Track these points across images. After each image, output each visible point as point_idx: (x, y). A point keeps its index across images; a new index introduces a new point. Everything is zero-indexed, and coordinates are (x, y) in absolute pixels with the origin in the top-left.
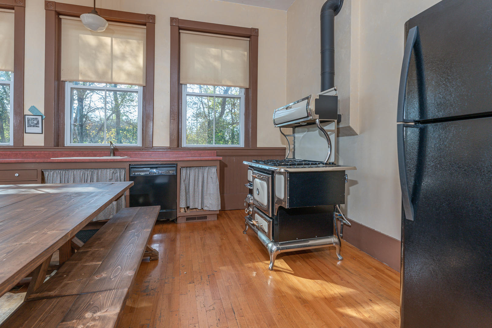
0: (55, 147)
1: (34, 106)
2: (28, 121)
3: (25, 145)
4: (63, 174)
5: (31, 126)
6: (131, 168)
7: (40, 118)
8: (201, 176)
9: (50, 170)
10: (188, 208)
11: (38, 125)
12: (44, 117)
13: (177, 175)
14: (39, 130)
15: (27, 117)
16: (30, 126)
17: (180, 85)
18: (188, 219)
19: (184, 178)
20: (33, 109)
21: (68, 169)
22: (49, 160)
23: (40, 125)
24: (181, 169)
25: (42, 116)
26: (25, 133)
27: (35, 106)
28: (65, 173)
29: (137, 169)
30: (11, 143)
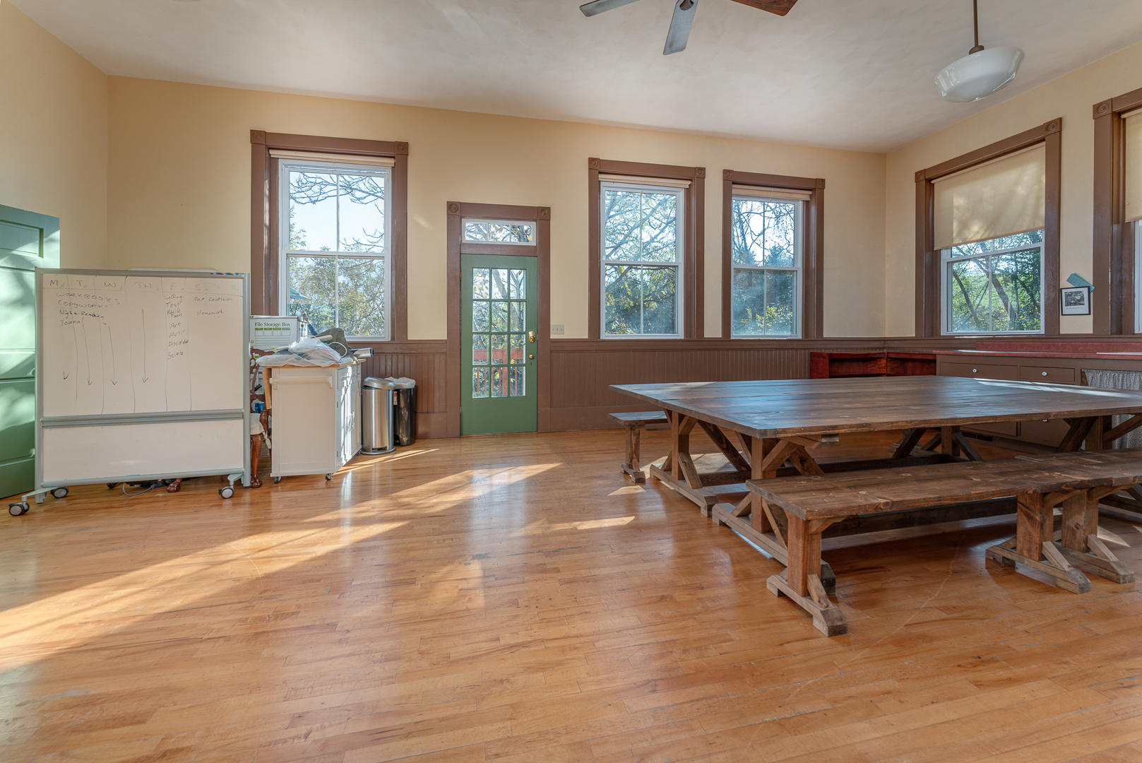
0: (1114, 334)
1: (1075, 274)
2: (1067, 296)
3: (1060, 332)
4: (1118, 379)
5: (1071, 304)
7: (1085, 291)
9: (1094, 371)
11: (1082, 302)
12: (1092, 288)
14: (1083, 309)
15: (1064, 291)
16: (1068, 304)
20: (1074, 278)
21: (1129, 371)
22: (1093, 356)
23: (1086, 303)
25: (1089, 287)
26: (1062, 315)
27: (1078, 273)
28: (1123, 377)
30: (1042, 331)
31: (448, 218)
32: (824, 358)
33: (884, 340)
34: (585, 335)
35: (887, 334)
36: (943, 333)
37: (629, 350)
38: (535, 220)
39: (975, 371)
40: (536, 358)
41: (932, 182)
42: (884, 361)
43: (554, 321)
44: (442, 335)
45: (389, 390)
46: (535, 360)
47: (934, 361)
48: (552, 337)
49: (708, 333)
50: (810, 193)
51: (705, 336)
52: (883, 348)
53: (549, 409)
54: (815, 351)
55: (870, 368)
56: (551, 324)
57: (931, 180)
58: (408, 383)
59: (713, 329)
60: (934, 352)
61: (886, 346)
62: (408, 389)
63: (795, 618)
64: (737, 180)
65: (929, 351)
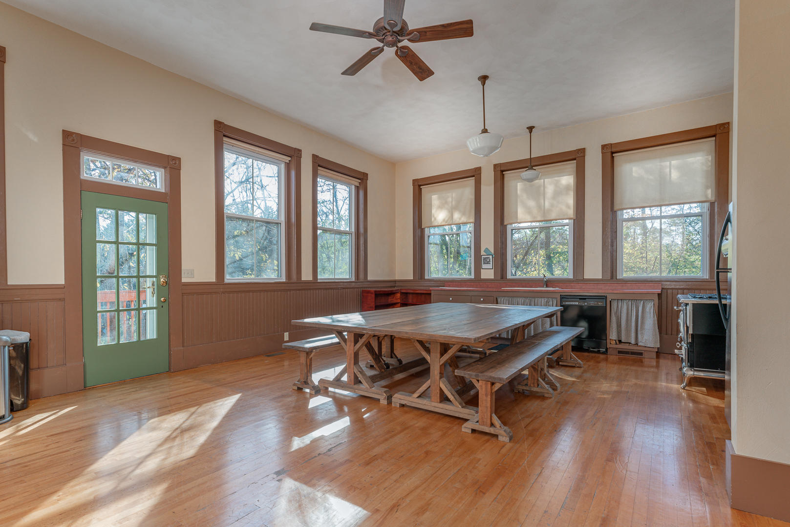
0: (502, 279)
1: (487, 249)
2: (483, 259)
3: (482, 278)
5: (485, 263)
6: (562, 298)
7: (491, 257)
8: (635, 309)
9: (500, 297)
10: (620, 341)
11: (489, 263)
12: (494, 256)
13: (606, 306)
14: (490, 266)
15: (482, 257)
17: (614, 212)
18: (620, 352)
19: (615, 311)
22: (500, 290)
23: (491, 263)
24: (612, 302)
25: (492, 255)
26: (482, 269)
29: (567, 299)
30: (473, 277)
31: (64, 150)
32: (372, 293)
33: (395, 281)
34: (213, 279)
35: (397, 278)
36: (426, 277)
37: (249, 291)
38: (165, 168)
39: (451, 299)
40: (167, 301)
41: (421, 187)
42: (398, 295)
43: (185, 265)
44: (59, 279)
45: (4, 347)
46: (167, 303)
47: (430, 294)
48: (184, 280)
49: (304, 278)
50: (360, 181)
51: (302, 280)
52: (394, 287)
53: (182, 348)
54: (365, 289)
55: (391, 300)
56: (183, 268)
57: (421, 186)
58: (23, 337)
59: (306, 275)
60: (431, 288)
61: (397, 285)
62: (23, 344)
63: (488, 441)
64: (321, 164)
65: (427, 288)
